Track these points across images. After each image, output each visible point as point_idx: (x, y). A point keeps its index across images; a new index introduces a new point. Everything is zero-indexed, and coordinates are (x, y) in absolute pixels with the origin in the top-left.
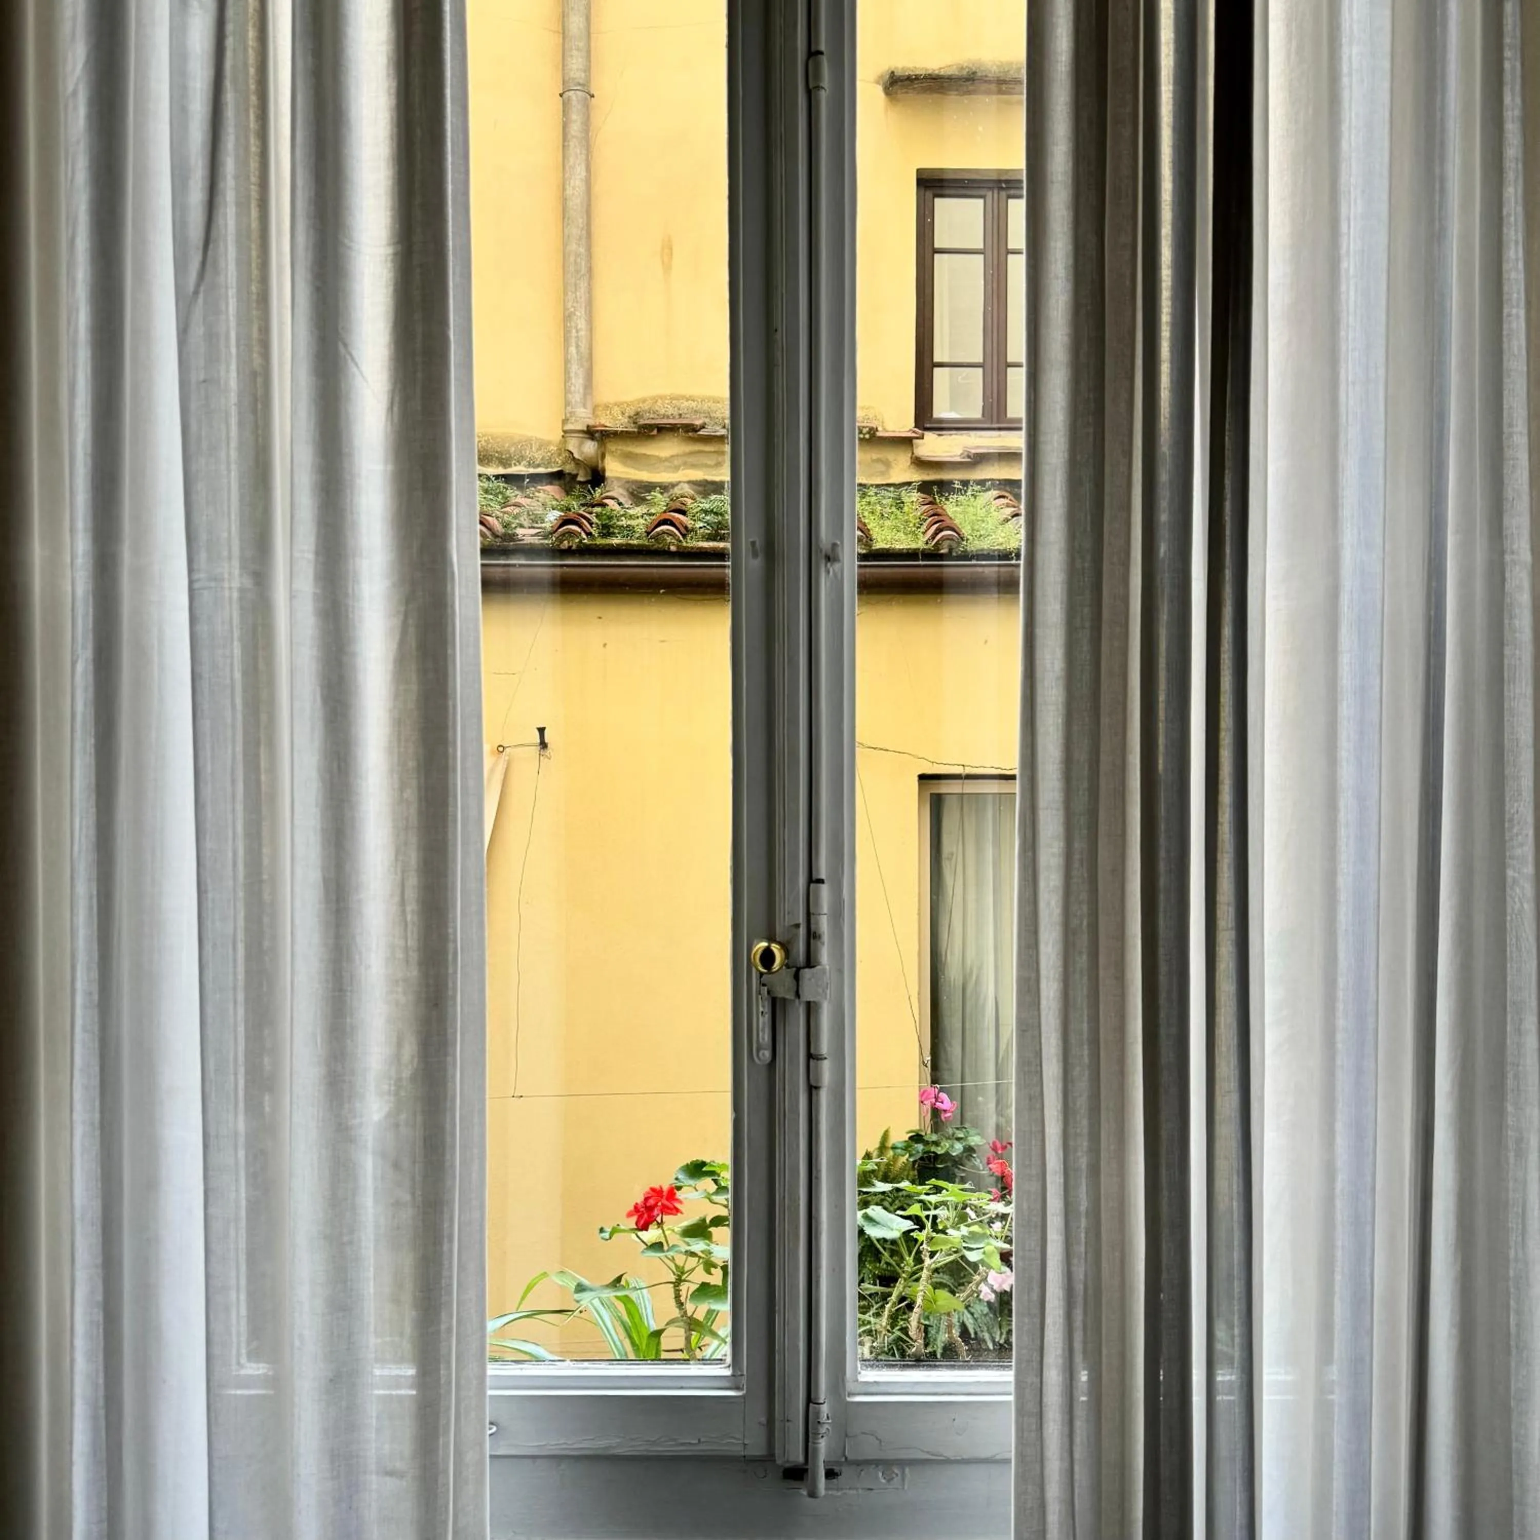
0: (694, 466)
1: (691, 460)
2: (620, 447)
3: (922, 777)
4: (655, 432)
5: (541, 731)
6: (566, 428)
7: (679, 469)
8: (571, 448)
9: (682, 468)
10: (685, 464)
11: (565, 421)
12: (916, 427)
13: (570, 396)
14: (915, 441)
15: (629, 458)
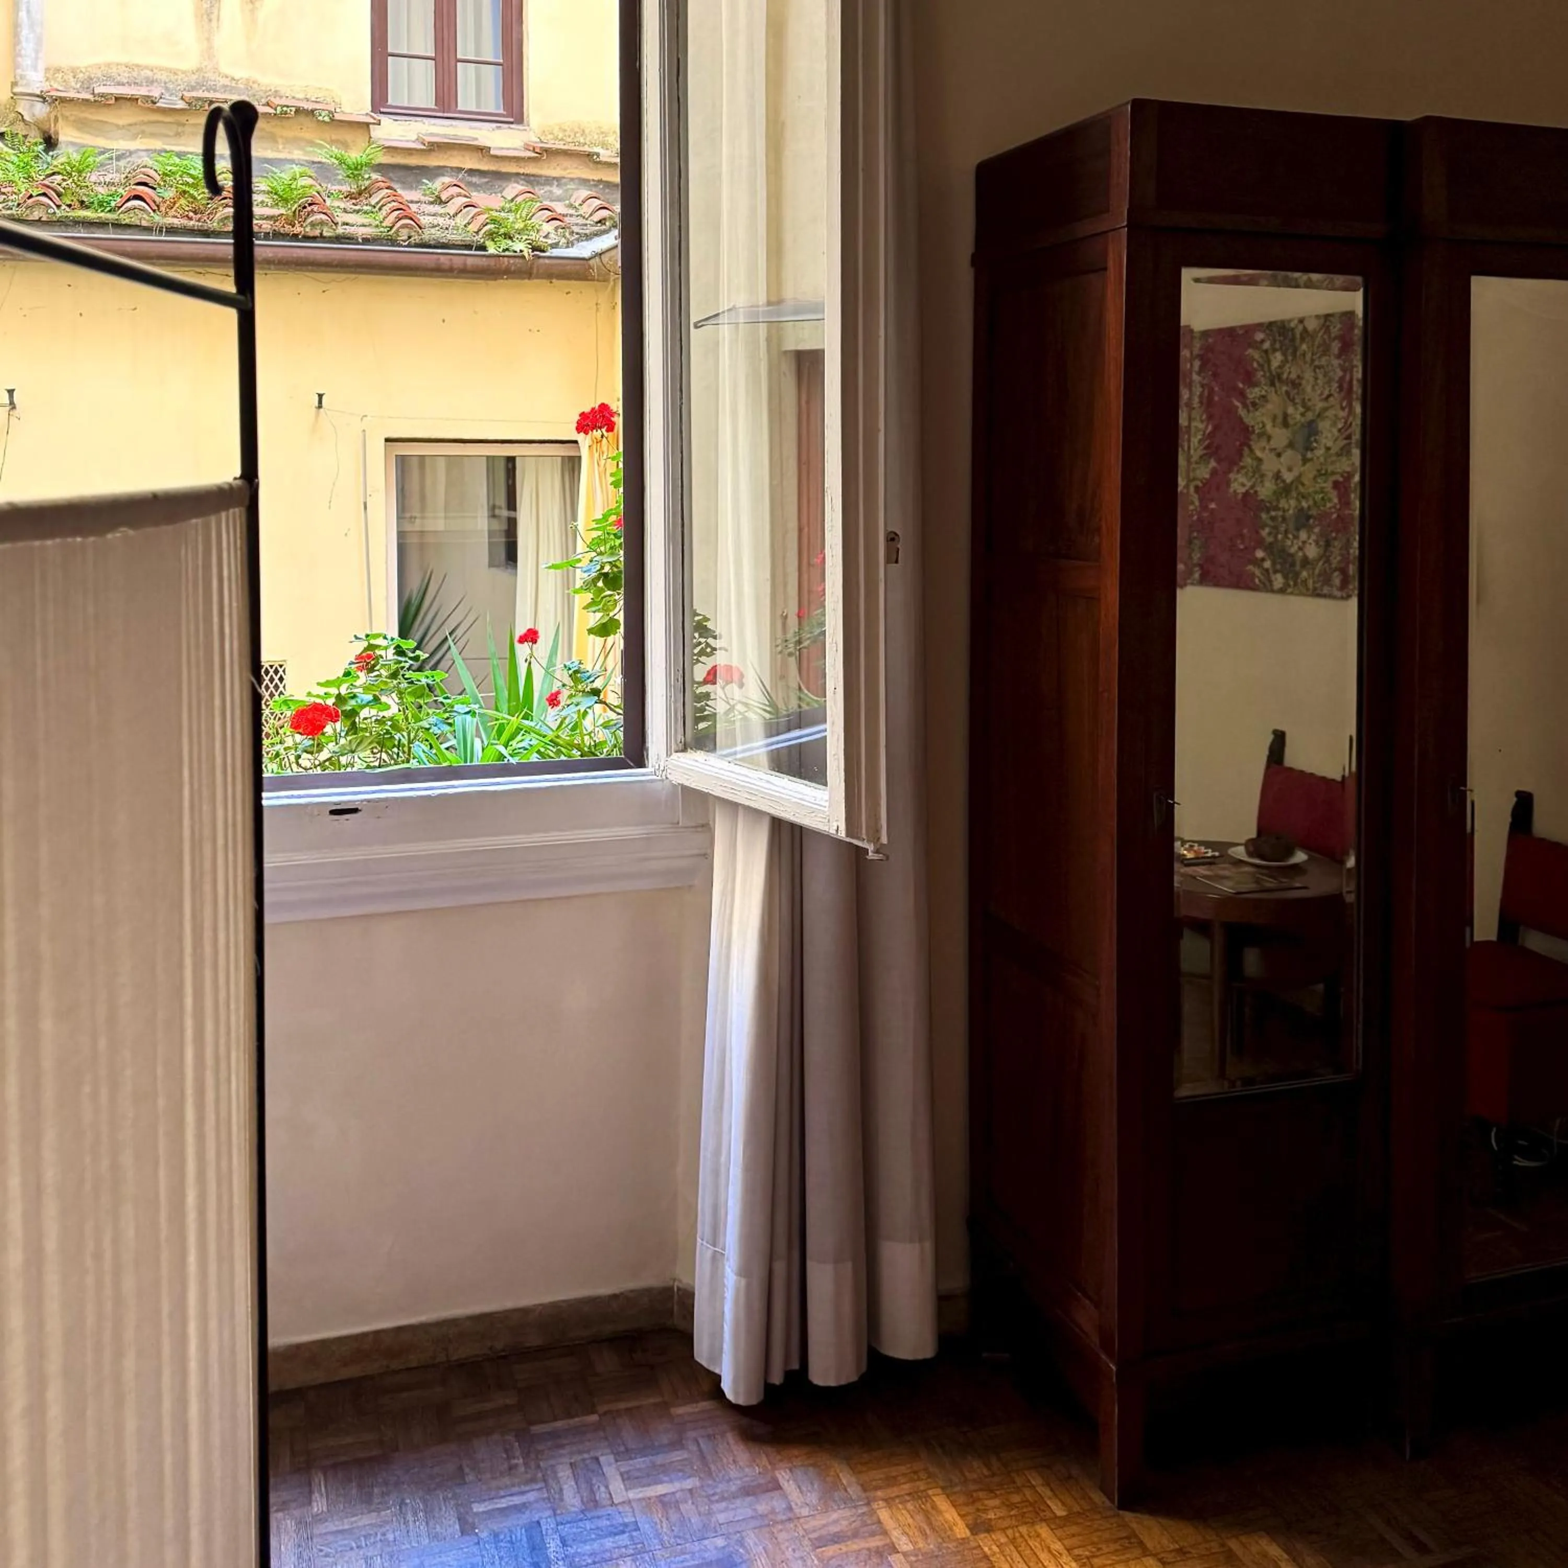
0: (153, 135)
1: (149, 129)
2: (74, 113)
3: (387, 440)
4: (113, 102)
5: (11, 392)
6: (16, 90)
7: (136, 138)
8: (20, 110)
9: (140, 136)
10: (143, 132)
11: (14, 84)
12: (372, 111)
13: (19, 59)
14: (371, 126)
15: (82, 125)
